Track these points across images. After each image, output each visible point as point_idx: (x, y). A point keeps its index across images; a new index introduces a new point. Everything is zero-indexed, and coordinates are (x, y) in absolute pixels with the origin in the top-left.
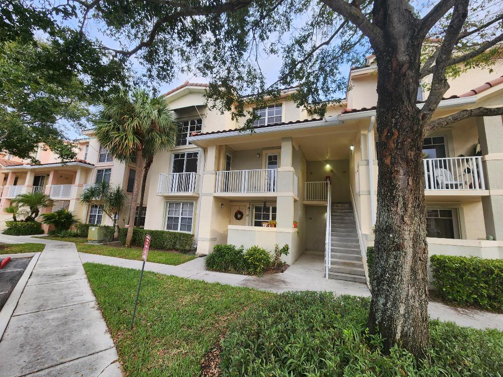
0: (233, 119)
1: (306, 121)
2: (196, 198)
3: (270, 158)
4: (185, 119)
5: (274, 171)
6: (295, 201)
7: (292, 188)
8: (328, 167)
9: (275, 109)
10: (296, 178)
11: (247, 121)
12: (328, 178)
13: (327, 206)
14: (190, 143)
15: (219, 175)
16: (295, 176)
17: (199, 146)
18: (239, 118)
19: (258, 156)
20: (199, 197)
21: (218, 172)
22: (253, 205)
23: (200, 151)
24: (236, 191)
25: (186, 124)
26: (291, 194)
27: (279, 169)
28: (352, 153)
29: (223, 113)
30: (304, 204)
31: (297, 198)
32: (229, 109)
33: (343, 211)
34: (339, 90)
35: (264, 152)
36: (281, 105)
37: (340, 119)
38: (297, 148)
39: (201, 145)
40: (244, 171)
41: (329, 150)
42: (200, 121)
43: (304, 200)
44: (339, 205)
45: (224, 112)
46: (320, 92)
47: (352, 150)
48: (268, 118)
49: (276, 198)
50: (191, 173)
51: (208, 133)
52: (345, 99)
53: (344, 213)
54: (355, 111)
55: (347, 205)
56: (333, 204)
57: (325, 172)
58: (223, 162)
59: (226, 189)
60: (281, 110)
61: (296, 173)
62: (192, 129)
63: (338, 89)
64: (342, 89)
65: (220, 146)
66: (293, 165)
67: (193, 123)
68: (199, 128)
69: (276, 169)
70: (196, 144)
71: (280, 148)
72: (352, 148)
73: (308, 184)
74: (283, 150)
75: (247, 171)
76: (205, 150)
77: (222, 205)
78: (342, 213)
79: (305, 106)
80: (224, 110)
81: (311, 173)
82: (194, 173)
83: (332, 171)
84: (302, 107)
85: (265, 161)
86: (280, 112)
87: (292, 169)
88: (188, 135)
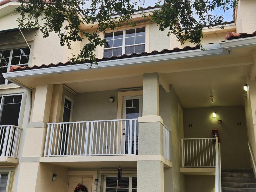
0: (62, 44)
1: (176, 50)
2: (13, 166)
3: (129, 103)
4: (5, 48)
5: (133, 121)
6: (166, 168)
7: (159, 148)
8: (214, 117)
9: (135, 35)
10: (166, 133)
11: (85, 47)
12: (214, 132)
13: (214, 176)
14: (9, 82)
15: (50, 129)
16: (165, 129)
17: (23, 86)
18: (72, 43)
19: (111, 100)
20: (18, 164)
21: (49, 124)
22: (103, 176)
23: (24, 92)
24: (75, 154)
25: (7, 54)
26: (158, 157)
27: (140, 119)
28: (247, 97)
29: (47, 35)
30: (181, 173)
31: (169, 164)
32: (57, 29)
33: (242, 184)
34: (219, 5)
35: (121, 94)
36: (143, 30)
37: (225, 46)
38: (167, 90)
39: (25, 84)
40: (88, 122)
41: (214, 92)
42: (27, 51)
43: (181, 167)
44: (235, 174)
45: (49, 33)
46: (193, 9)
47: (246, 92)
48: (126, 47)
49: (136, 163)
50: (8, 126)
51: (35, 67)
52: (232, 22)
53: (244, 187)
54: (244, 35)
55: (246, 175)
56: (224, 172)
57: (210, 123)
58: (58, 109)
59: (63, 151)
60: (144, 37)
61: (166, 124)
62: (15, 62)
63: (217, 5)
64: (224, 4)
65: (55, 85)
66: (161, 113)
67: (17, 52)
68: (25, 60)
69: (135, 120)
70: (18, 83)
71: (141, 88)
72: (246, 88)
73: (185, 141)
74: (145, 91)
75: (92, 122)
76: (32, 92)
77: (54, 175)
78: (239, 187)
79: (171, 28)
80: (48, 30)
81: (191, 126)
82: (12, 126)
83: (220, 122)
84: (167, 30)
85: (121, 108)
86: (143, 39)
87: (159, 119)
88: (9, 69)
